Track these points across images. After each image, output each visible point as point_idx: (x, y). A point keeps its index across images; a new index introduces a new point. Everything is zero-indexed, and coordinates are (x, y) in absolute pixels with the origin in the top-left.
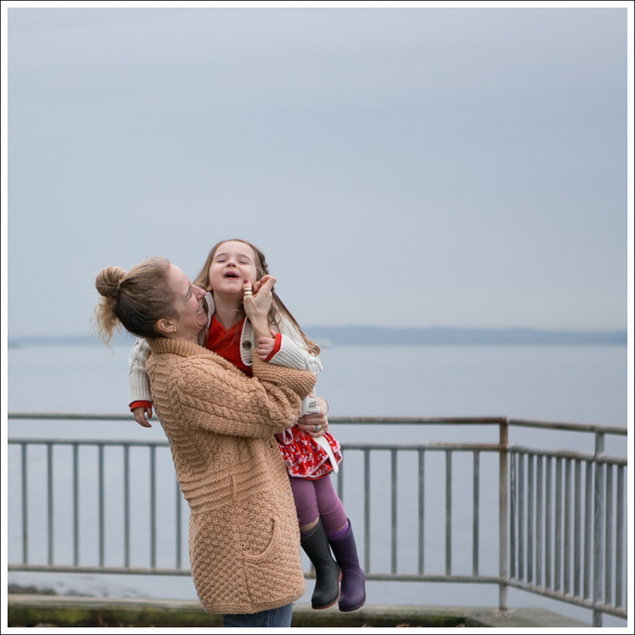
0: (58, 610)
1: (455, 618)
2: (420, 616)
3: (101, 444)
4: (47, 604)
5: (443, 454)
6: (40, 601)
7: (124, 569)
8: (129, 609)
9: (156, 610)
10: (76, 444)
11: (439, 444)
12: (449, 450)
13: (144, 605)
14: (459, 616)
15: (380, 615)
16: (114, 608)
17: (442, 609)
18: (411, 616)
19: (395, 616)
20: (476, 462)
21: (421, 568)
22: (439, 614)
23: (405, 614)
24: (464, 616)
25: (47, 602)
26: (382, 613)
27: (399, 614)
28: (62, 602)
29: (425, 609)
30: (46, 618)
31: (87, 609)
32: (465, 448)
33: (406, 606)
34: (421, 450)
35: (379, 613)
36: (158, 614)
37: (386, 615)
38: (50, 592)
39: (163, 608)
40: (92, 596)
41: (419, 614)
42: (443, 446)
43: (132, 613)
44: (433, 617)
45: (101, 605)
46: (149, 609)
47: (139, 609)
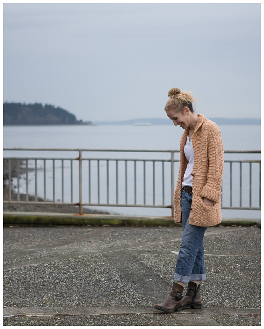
0: (111, 220)
2: (240, 222)
3: (126, 160)
4: (106, 218)
5: (249, 164)
6: (104, 217)
7: (135, 205)
8: (136, 219)
9: (145, 220)
10: (117, 160)
11: (247, 160)
12: (251, 162)
13: (142, 218)
14: (254, 222)
15: (226, 222)
16: (131, 219)
17: (248, 220)
18: (237, 222)
19: (231, 222)
21: (241, 205)
23: (235, 221)
24: (256, 222)
25: (106, 217)
26: (227, 221)
27: (233, 221)
28: (112, 217)
29: (242, 219)
30: (106, 223)
31: (121, 219)
33: (235, 218)
34: (241, 162)
35: (226, 221)
36: (147, 221)
37: (228, 222)
38: (107, 213)
39: (148, 219)
41: (240, 221)
42: (249, 161)
43: (137, 221)
44: (245, 222)
45: (126, 218)
46: (143, 220)
47: (140, 220)
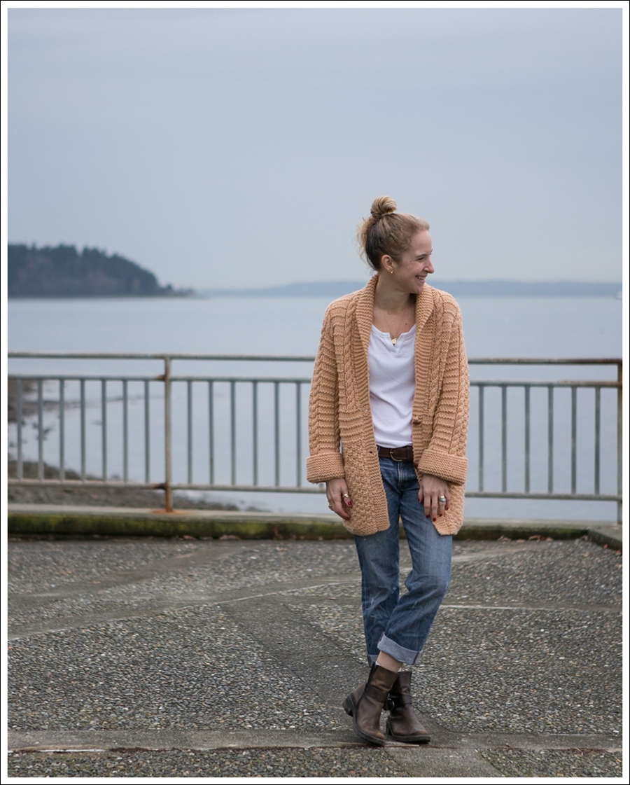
0: (241, 523)
1: (579, 530)
2: (549, 529)
3: (277, 382)
4: (230, 519)
6: (225, 516)
7: (297, 489)
8: (300, 523)
9: (323, 523)
10: (255, 382)
11: (566, 382)
12: (574, 386)
13: (314, 520)
14: (583, 528)
15: (515, 528)
16: (288, 522)
17: (568, 523)
18: (542, 529)
19: (528, 529)
20: (598, 397)
21: (550, 488)
22: (566, 527)
23: (537, 527)
24: (587, 529)
25: (230, 516)
26: (517, 526)
27: (532, 527)
28: (243, 517)
29: (554, 523)
30: (230, 530)
31: (265, 522)
32: (588, 385)
33: (538, 520)
34: (551, 386)
35: (515, 526)
36: (326, 527)
37: (521, 528)
38: (232, 508)
39: (329, 522)
40: (268, 511)
41: (549, 527)
42: (569, 383)
43: (303, 526)
44: (561, 529)
45: (277, 520)
46: (318, 523)
47: (309, 523)
